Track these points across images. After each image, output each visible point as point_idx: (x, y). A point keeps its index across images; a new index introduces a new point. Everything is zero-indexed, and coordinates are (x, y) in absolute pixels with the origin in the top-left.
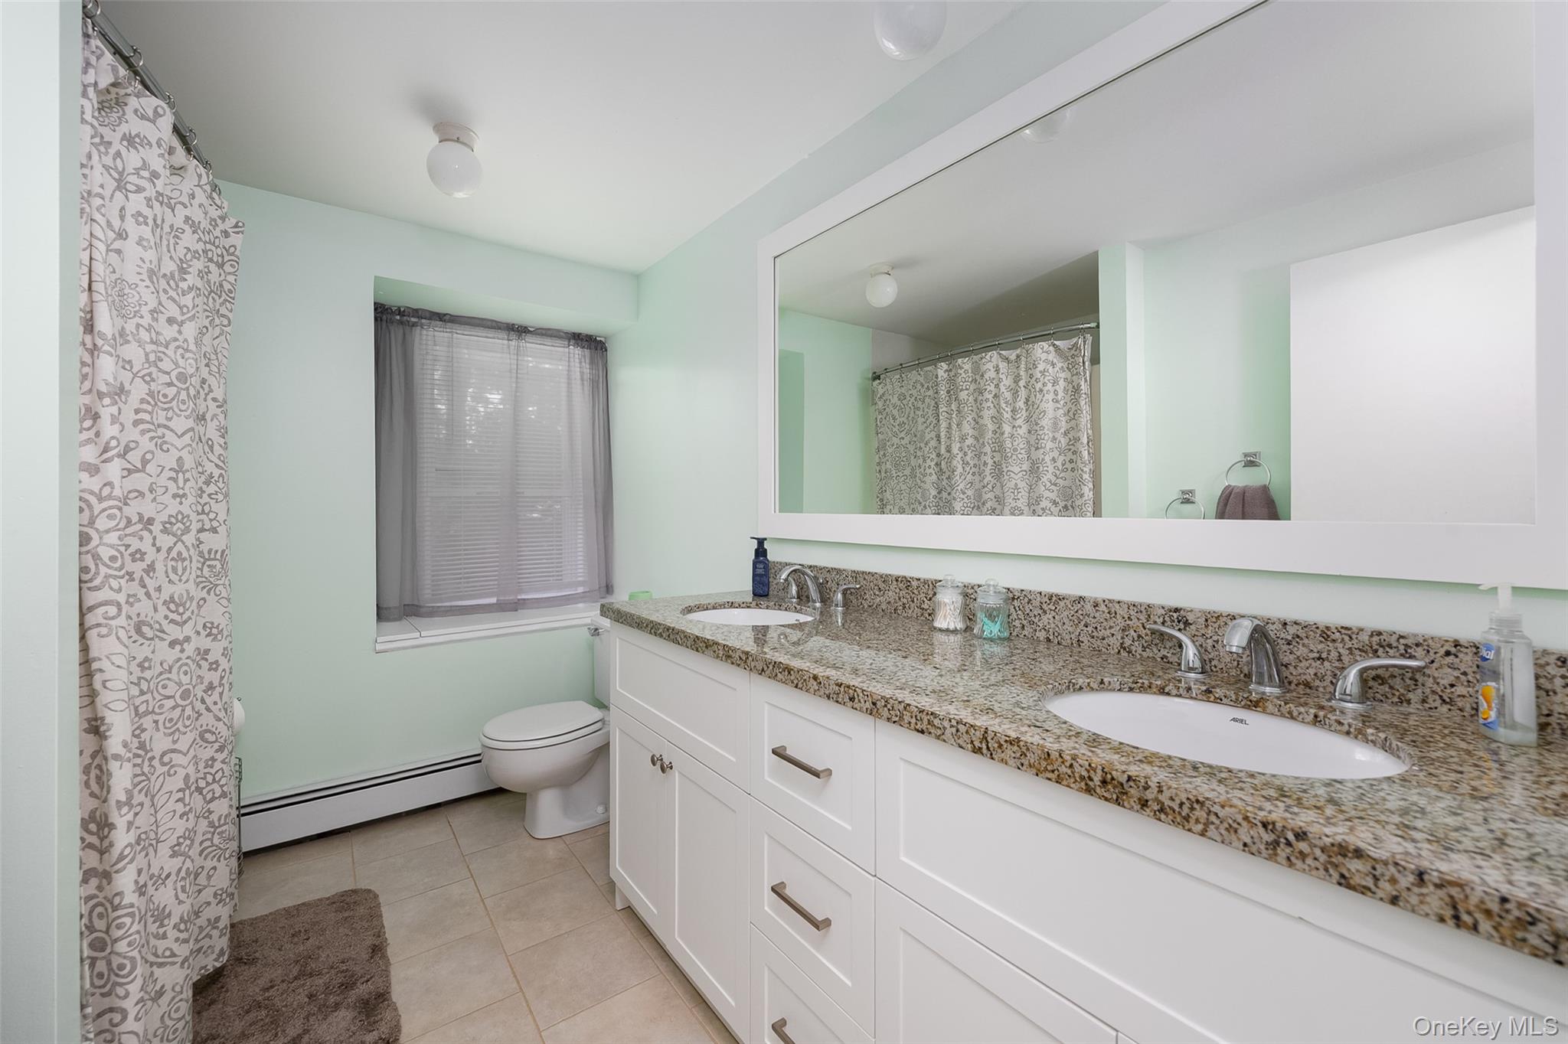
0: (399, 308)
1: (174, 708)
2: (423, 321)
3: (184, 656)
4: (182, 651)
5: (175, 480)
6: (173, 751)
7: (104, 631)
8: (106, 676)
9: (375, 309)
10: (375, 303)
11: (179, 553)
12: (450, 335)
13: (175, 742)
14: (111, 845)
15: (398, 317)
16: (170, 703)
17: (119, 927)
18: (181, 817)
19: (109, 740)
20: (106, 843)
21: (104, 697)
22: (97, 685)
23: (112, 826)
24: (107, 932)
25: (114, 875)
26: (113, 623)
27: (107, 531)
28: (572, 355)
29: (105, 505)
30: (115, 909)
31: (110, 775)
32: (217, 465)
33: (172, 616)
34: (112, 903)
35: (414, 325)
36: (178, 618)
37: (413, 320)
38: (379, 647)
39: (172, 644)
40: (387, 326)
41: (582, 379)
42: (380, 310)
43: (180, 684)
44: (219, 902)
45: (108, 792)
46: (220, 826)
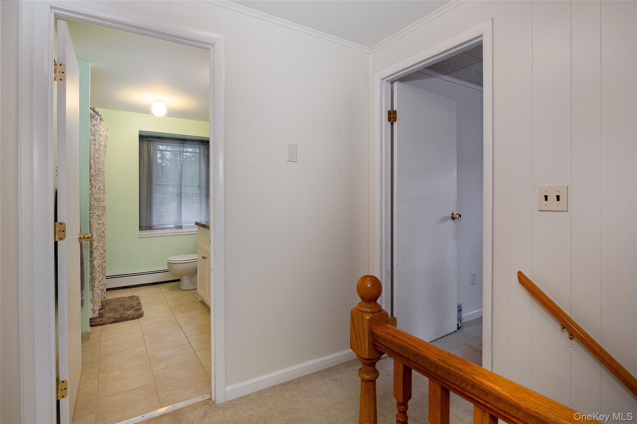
0: (146, 136)
1: (98, 237)
2: (154, 139)
3: (100, 227)
4: (100, 226)
5: (99, 190)
6: (98, 246)
7: (92, 218)
8: (92, 226)
9: (139, 137)
10: (139, 135)
11: (99, 206)
12: (162, 143)
13: (99, 244)
14: (93, 256)
15: (146, 139)
16: (98, 236)
17: (94, 270)
18: (100, 260)
19: (93, 237)
20: (92, 255)
21: (92, 229)
22: (91, 227)
23: (93, 252)
24: (92, 271)
25: (93, 261)
26: (93, 216)
27: (93, 200)
28: (201, 147)
29: (92, 195)
30: (93, 267)
31: (93, 243)
32: (103, 186)
33: (98, 218)
34: (93, 266)
35: (151, 141)
36: (99, 219)
37: (151, 139)
38: (140, 236)
39: (98, 224)
40: (143, 142)
41: (204, 155)
42: (140, 137)
43: (99, 232)
44: (104, 286)
45: (93, 246)
46: (104, 269)
